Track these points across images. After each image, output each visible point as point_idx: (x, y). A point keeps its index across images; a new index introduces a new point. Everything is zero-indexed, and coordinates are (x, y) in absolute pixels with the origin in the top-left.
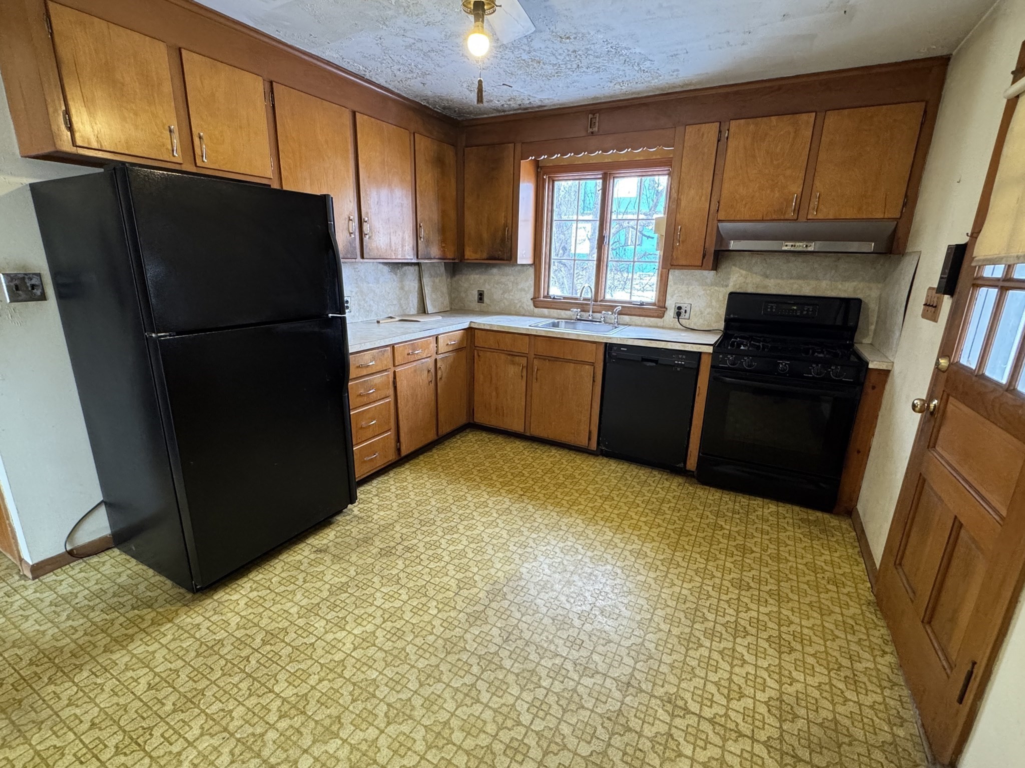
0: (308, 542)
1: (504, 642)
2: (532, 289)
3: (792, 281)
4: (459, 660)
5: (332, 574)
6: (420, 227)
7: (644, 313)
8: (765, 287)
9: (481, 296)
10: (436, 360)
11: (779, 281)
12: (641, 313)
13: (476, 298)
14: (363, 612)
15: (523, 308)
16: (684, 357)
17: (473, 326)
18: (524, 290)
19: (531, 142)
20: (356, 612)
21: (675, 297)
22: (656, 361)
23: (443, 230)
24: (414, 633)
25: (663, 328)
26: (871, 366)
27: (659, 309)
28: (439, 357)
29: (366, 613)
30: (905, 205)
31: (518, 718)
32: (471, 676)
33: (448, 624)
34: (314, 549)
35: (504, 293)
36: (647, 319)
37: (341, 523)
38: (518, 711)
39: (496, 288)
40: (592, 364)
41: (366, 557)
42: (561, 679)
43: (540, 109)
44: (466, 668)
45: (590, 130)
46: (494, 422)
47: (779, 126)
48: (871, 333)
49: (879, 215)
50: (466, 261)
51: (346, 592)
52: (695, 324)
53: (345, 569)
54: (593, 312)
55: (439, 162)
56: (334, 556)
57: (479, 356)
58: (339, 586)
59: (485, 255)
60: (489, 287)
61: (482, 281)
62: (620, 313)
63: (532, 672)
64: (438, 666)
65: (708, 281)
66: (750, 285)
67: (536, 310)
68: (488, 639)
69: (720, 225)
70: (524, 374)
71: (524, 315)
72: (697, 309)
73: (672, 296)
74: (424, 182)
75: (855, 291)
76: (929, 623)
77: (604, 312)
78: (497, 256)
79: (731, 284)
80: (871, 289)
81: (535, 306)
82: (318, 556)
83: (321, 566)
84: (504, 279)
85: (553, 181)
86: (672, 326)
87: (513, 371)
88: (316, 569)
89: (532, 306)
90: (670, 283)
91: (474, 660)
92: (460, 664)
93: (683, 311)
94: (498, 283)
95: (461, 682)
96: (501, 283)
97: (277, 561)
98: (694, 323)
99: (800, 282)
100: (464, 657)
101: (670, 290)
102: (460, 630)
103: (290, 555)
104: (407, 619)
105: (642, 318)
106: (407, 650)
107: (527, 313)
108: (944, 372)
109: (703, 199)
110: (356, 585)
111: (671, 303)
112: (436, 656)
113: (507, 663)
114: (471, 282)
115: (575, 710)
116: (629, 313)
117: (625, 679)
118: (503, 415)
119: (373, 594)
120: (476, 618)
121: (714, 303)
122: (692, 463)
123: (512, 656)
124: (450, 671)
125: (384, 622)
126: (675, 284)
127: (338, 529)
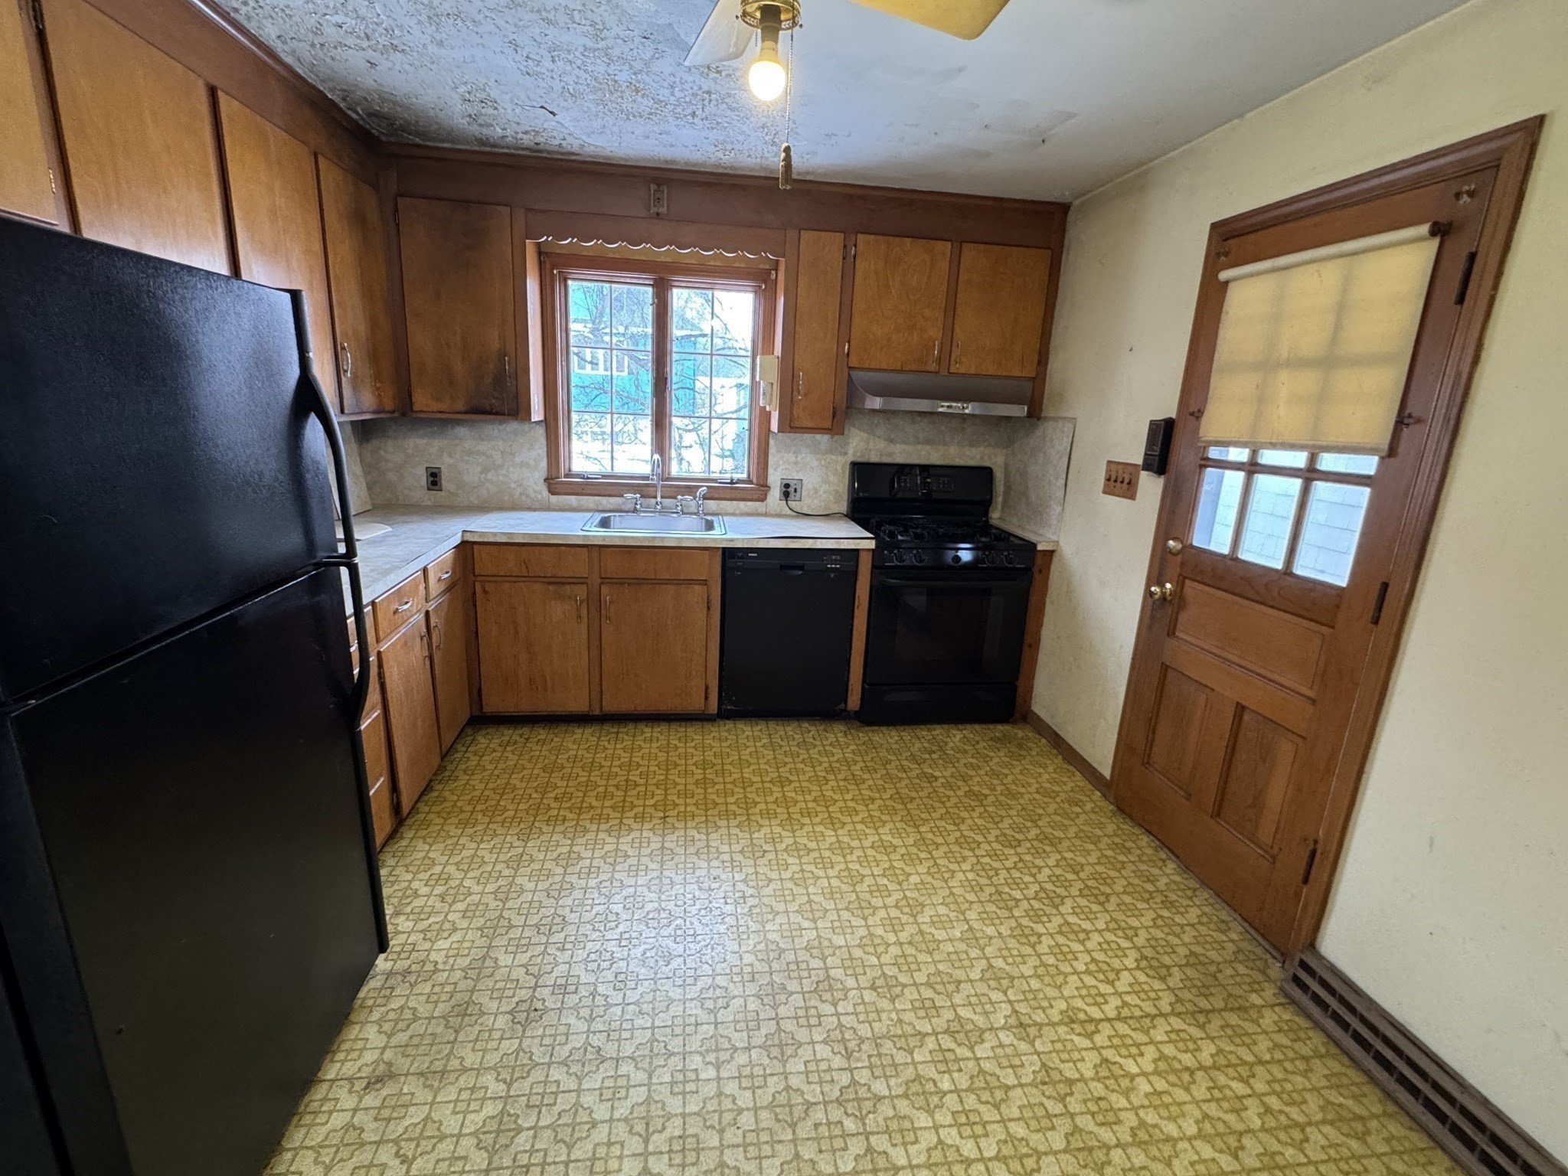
0: (331, 1076)
1: (848, 1059)
2: (544, 464)
3: (919, 447)
4: (816, 1126)
5: (454, 1113)
6: (343, 348)
7: (739, 496)
8: (890, 455)
9: (434, 479)
10: (427, 613)
11: (906, 447)
12: (733, 496)
13: (424, 481)
14: (590, 1147)
15: (527, 496)
16: (838, 557)
17: (469, 538)
18: (527, 465)
19: (544, 211)
20: (576, 1154)
21: (779, 470)
22: (801, 568)
23: (373, 356)
24: (713, 1127)
25: (766, 515)
26: (1040, 548)
27: (756, 489)
28: (431, 606)
29: (597, 1145)
30: (1039, 363)
31: (961, 1155)
32: (854, 1140)
33: (752, 1081)
34: (359, 1085)
35: (485, 470)
36: (742, 504)
37: (370, 1002)
38: (952, 1146)
39: (467, 462)
40: (705, 583)
41: (495, 1044)
42: (956, 1067)
43: (567, 157)
44: (837, 1132)
45: (653, 210)
46: (526, 705)
47: (914, 252)
48: (999, 506)
49: (1018, 374)
50: (414, 415)
51: (519, 1130)
52: (809, 507)
53: (473, 1089)
54: (662, 497)
55: (358, 219)
56: (422, 1074)
57: (485, 592)
58: (493, 1126)
59: (460, 405)
60: (451, 461)
61: (434, 450)
62: (705, 498)
63: (918, 1078)
64: (797, 1156)
65: (822, 447)
66: (873, 453)
67: (554, 499)
68: (825, 1068)
69: (854, 374)
70: (584, 612)
71: (530, 509)
72: (811, 487)
73: (776, 470)
74: (339, 260)
75: (982, 458)
76: (1218, 815)
77: (679, 497)
78: (488, 408)
79: (851, 452)
80: (996, 456)
81: (552, 492)
82: (384, 1093)
83: (412, 1109)
84: (483, 447)
85: (565, 280)
86: (778, 512)
87: (558, 610)
88: (407, 1122)
89: (545, 493)
90: (772, 450)
91: (836, 1114)
92: (824, 1131)
93: (791, 490)
94: (470, 453)
95: (852, 1157)
96: (478, 453)
97: (288, 1156)
98: (806, 504)
99: (928, 448)
100: (819, 1115)
101: (772, 460)
102: (775, 1078)
103: (310, 1126)
104: (680, 1111)
105: (734, 503)
106: (731, 1163)
107: (537, 505)
108: (1175, 555)
109: (829, 336)
110: (528, 1106)
111: (775, 479)
112: (780, 1142)
113: (880, 1087)
114: (410, 452)
115: (1004, 1097)
116: (717, 496)
117: (1012, 1021)
118: (545, 689)
119: (577, 1105)
120: (781, 1047)
121: (832, 478)
122: (854, 701)
123: (876, 1074)
124: (821, 1152)
125: (646, 1141)
126: (779, 451)
127: (376, 1015)
